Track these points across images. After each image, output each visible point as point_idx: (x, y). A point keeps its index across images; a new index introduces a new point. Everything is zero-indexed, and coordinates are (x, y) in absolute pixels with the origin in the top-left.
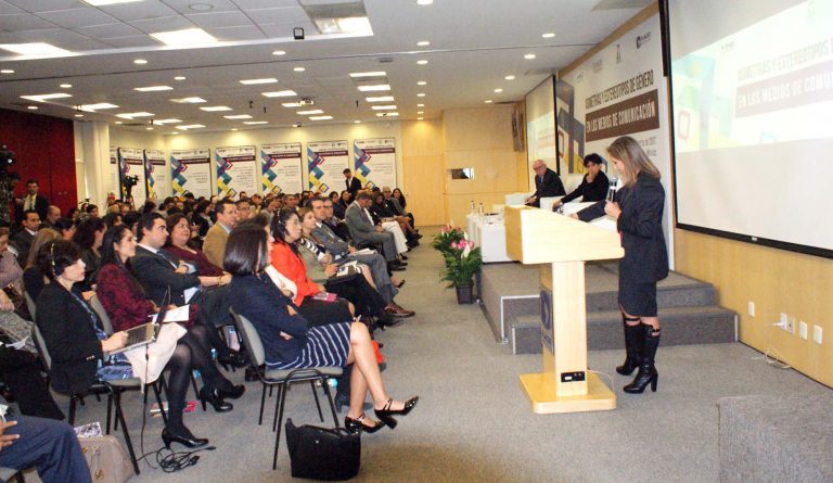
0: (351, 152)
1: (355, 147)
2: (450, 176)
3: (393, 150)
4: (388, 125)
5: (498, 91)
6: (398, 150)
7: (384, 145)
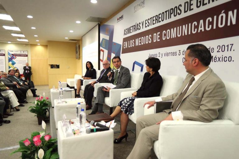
0: (7, 55)
1: (8, 53)
2: (50, 67)
3: (27, 56)
4: (25, 45)
5: (71, 31)
6: (29, 56)
7: (22, 53)
